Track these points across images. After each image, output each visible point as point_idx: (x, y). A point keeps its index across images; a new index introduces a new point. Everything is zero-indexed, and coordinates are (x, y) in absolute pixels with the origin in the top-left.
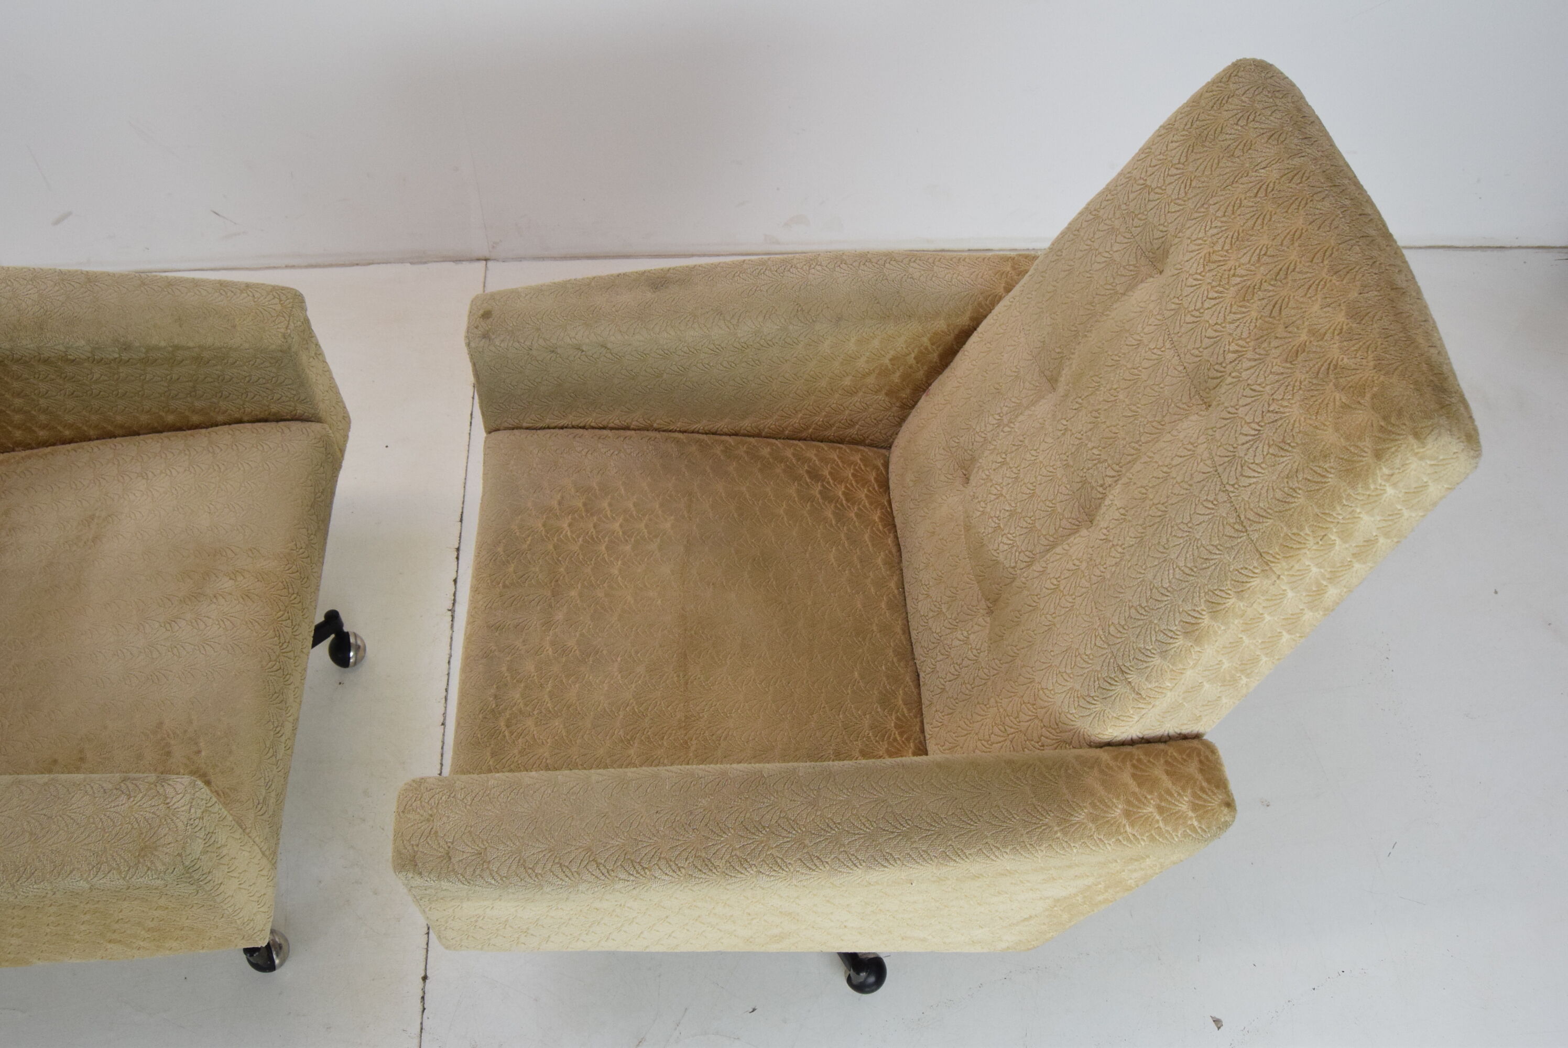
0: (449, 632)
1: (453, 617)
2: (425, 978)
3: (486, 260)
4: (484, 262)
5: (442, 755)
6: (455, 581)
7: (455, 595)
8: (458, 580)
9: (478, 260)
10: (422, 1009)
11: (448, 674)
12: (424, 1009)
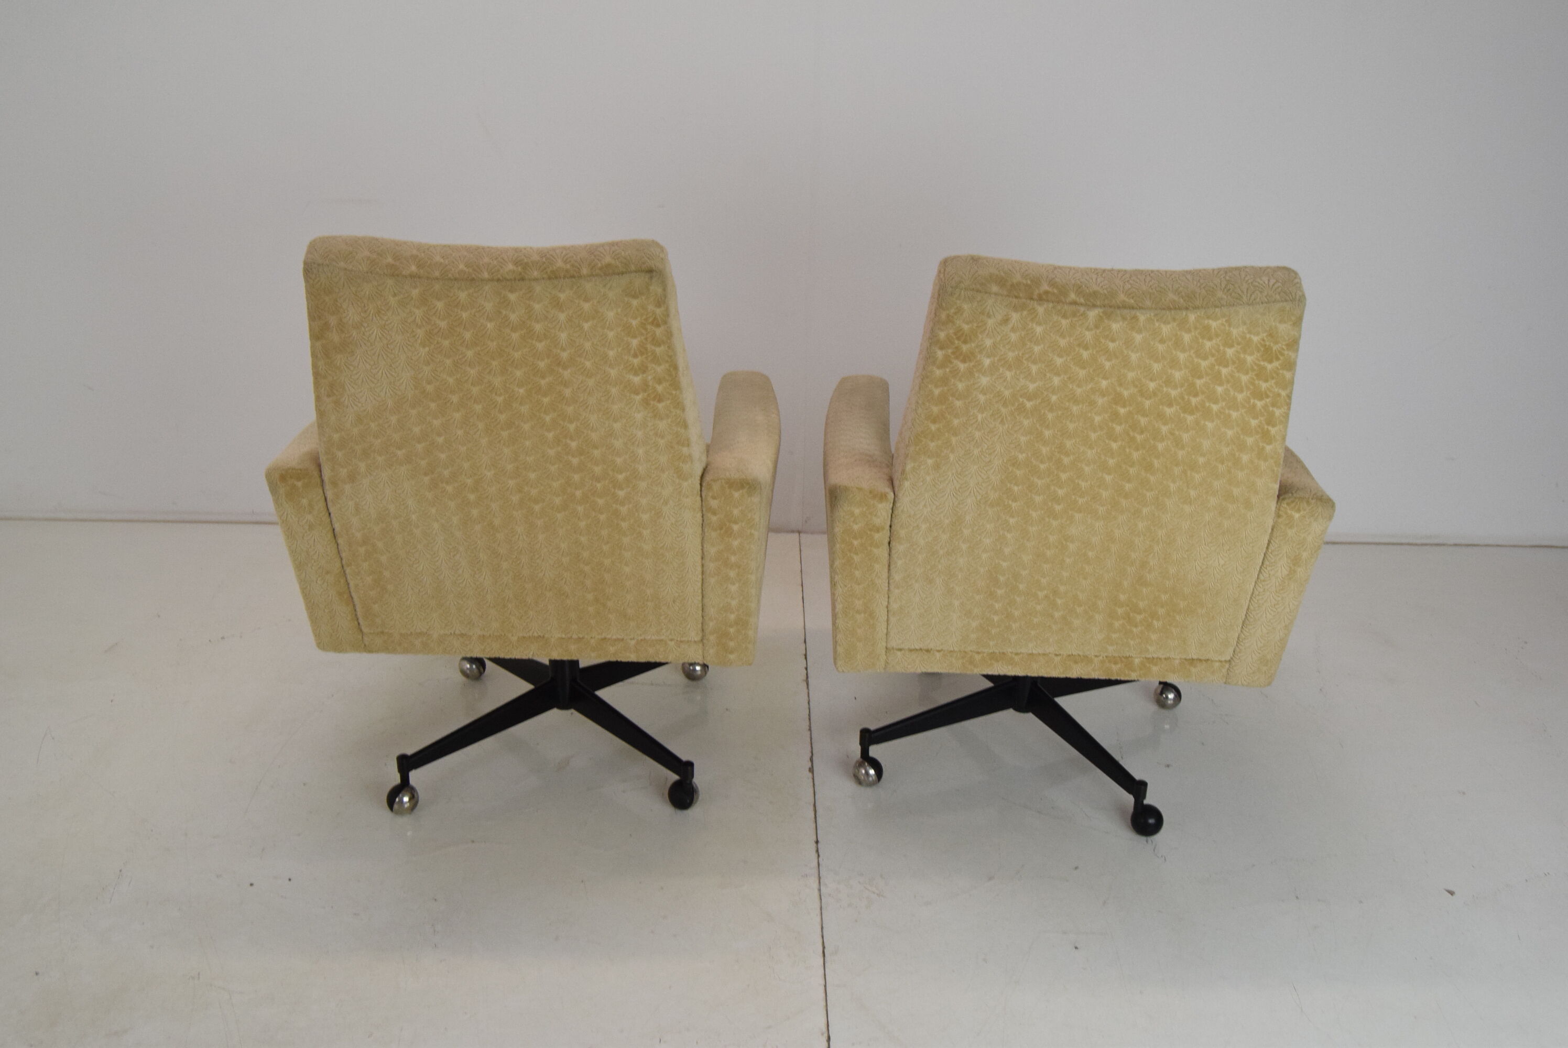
0: (806, 691)
1: (808, 684)
2: (817, 842)
3: (799, 532)
4: (797, 534)
5: (811, 744)
6: (806, 669)
7: (807, 674)
8: (808, 669)
9: (793, 532)
10: (817, 855)
11: (809, 709)
12: (819, 856)
